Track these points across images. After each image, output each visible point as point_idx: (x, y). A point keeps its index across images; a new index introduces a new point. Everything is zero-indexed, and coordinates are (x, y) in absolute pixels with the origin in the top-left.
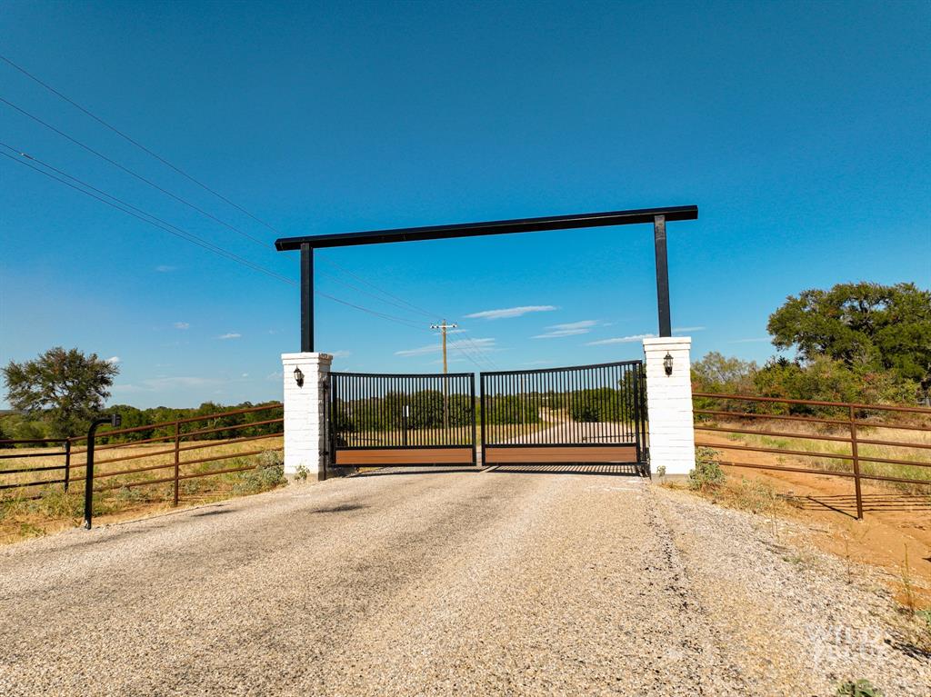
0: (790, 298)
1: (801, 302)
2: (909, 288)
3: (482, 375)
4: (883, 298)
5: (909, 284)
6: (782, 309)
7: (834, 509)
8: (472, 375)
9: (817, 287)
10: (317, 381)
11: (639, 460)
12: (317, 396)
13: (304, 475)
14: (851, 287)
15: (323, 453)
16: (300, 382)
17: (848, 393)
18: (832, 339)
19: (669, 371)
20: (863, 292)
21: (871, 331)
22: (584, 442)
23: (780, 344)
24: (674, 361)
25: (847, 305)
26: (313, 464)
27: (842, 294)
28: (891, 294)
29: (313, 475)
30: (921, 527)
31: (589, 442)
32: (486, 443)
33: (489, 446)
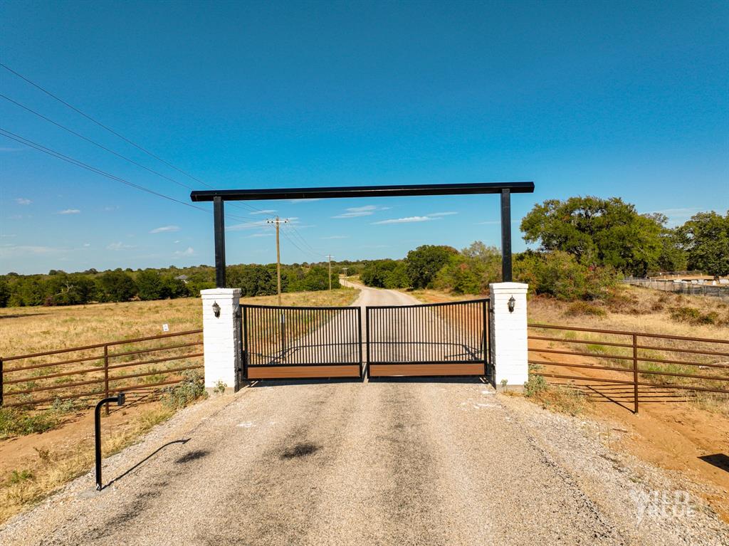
0: (536, 205)
1: (544, 209)
2: (618, 201)
3: (368, 308)
4: (600, 208)
5: (618, 198)
6: (531, 213)
7: (612, 401)
8: (359, 309)
9: (555, 198)
10: (232, 312)
11: (486, 373)
12: (232, 326)
13: (222, 388)
14: (580, 200)
15: (238, 370)
16: (217, 314)
17: (578, 280)
18: (566, 238)
19: (511, 309)
20: (588, 204)
21: (592, 232)
22: (446, 360)
23: (528, 239)
24: (516, 302)
25: (577, 212)
26: (230, 379)
27: (574, 204)
28: (606, 206)
29: (231, 389)
30: (680, 422)
31: (449, 360)
32: (371, 361)
33: (373, 363)
